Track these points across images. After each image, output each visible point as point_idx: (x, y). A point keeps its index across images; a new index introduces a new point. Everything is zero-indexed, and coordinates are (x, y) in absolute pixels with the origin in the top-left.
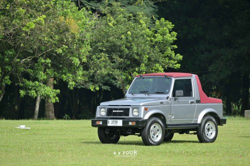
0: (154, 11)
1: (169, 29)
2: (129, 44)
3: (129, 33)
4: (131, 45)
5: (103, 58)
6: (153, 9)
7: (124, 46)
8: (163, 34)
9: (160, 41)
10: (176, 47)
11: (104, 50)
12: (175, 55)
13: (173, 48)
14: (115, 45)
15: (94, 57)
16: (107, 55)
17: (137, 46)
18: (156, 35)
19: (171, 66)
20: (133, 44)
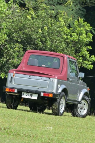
0: (82, 14)
1: (86, 31)
2: (44, 39)
3: (46, 28)
4: (46, 40)
5: (16, 49)
6: (81, 12)
7: (39, 40)
8: (80, 34)
9: (75, 40)
10: (90, 48)
11: (20, 40)
12: (90, 56)
13: (88, 48)
14: (31, 38)
15: (8, 45)
16: (22, 46)
17: (52, 41)
18: (73, 34)
19: (84, 65)
20: (48, 39)
